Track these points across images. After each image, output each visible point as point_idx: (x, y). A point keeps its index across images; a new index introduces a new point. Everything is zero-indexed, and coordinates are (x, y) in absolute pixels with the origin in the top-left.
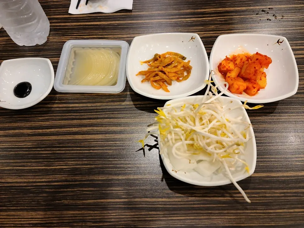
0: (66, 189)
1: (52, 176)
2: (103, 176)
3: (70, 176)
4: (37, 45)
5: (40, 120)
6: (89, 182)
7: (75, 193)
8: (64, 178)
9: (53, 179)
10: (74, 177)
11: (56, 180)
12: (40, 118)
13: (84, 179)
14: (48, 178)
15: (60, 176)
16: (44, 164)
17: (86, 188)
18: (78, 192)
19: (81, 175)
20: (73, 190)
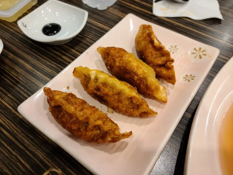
0: (7, 145)
1: (8, 121)
2: (50, 161)
3: (23, 134)
4: (96, 9)
5: (47, 64)
6: (31, 156)
7: (10, 156)
8: (15, 131)
9: (7, 125)
10: (24, 139)
11: (8, 128)
12: (48, 63)
13: (30, 149)
14: (5, 121)
15: (15, 127)
16: (14, 105)
17: (23, 159)
18: (14, 159)
19: (32, 142)
20: (12, 151)
